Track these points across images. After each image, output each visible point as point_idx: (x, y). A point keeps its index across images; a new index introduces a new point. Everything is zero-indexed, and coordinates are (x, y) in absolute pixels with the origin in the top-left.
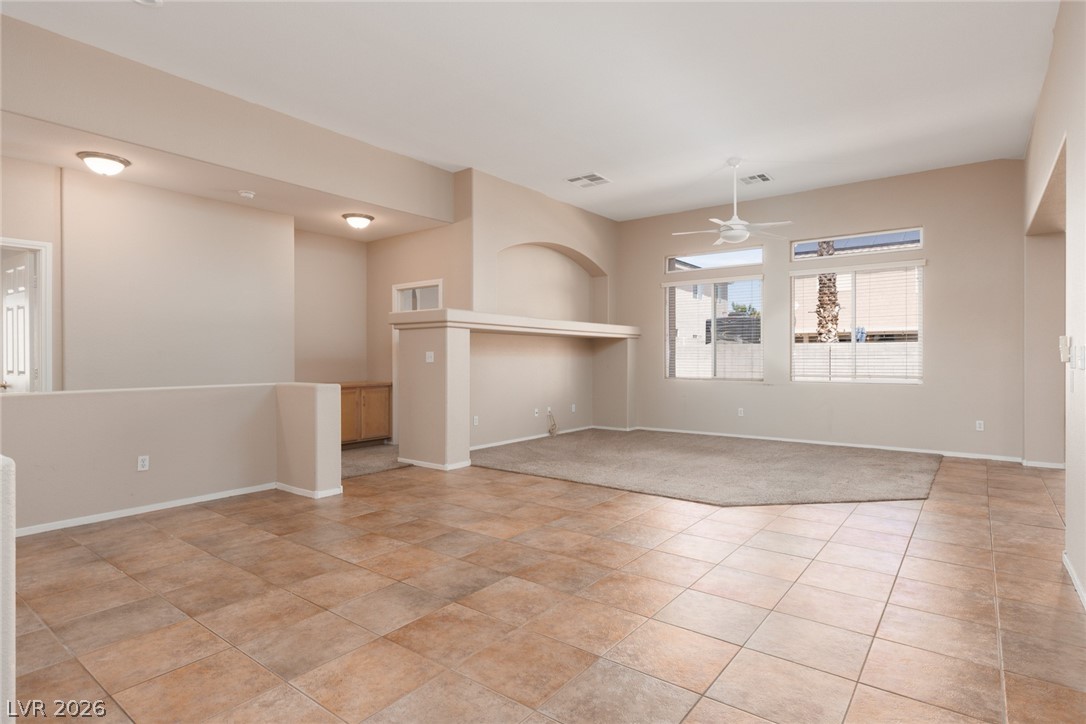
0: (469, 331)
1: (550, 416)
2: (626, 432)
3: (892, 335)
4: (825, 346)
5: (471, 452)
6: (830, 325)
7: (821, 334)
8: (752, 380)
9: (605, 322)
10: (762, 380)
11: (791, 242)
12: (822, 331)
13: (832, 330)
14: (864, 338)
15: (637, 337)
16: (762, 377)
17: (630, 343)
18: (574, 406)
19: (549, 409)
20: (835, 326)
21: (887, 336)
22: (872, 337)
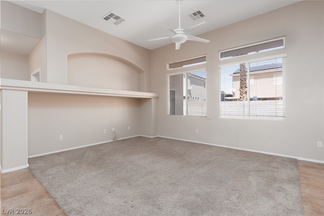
0: (27, 92)
1: (114, 132)
2: (151, 138)
3: (266, 99)
4: (242, 102)
5: (29, 159)
6: (244, 95)
7: (241, 98)
8: (202, 117)
9: (143, 91)
10: (206, 117)
11: (219, 51)
12: (241, 97)
13: (245, 96)
14: (257, 100)
15: (157, 98)
16: (206, 116)
17: (153, 101)
18: (129, 127)
19: (113, 129)
20: (246, 95)
21: (264, 99)
22: (259, 99)
